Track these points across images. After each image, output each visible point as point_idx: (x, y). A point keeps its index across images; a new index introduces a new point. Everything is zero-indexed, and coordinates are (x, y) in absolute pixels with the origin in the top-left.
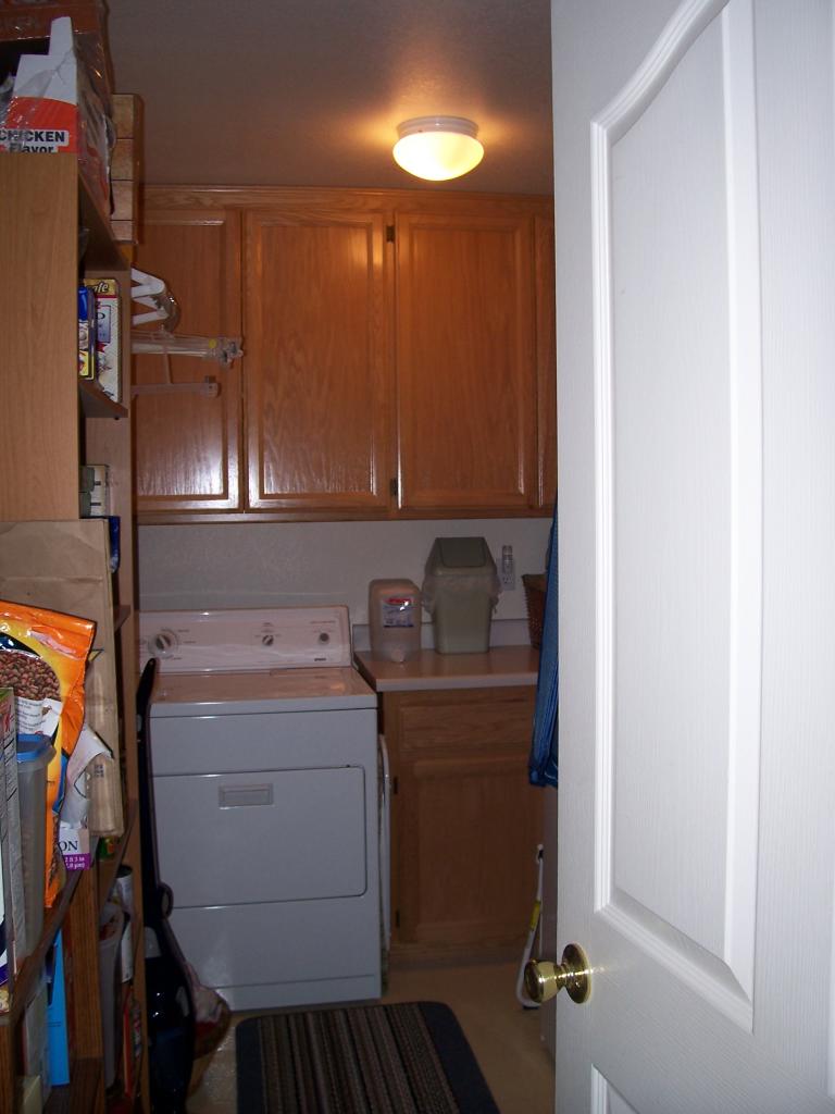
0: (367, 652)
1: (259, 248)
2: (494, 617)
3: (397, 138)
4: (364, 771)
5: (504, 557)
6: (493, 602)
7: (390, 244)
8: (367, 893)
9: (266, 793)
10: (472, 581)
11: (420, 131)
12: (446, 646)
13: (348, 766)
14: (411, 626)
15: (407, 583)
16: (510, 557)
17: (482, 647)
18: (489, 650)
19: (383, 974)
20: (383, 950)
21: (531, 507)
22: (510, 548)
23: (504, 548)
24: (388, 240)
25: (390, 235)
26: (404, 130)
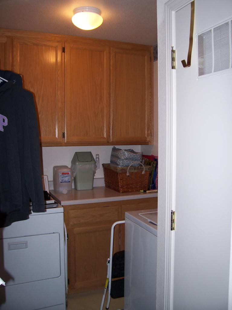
0: (53, 190)
1: (19, 52)
2: (94, 178)
3: (73, 14)
4: (59, 234)
5: (96, 158)
6: (94, 173)
7: (63, 53)
8: (61, 276)
9: (25, 244)
10: (88, 166)
11: (83, 11)
12: (79, 188)
13: (54, 233)
14: (69, 182)
15: (66, 167)
16: (99, 158)
17: (91, 188)
18: (93, 188)
19: (67, 303)
20: (66, 294)
21: (108, 142)
22: (98, 155)
23: (97, 155)
24: (63, 52)
25: (64, 51)
26: (75, 11)
